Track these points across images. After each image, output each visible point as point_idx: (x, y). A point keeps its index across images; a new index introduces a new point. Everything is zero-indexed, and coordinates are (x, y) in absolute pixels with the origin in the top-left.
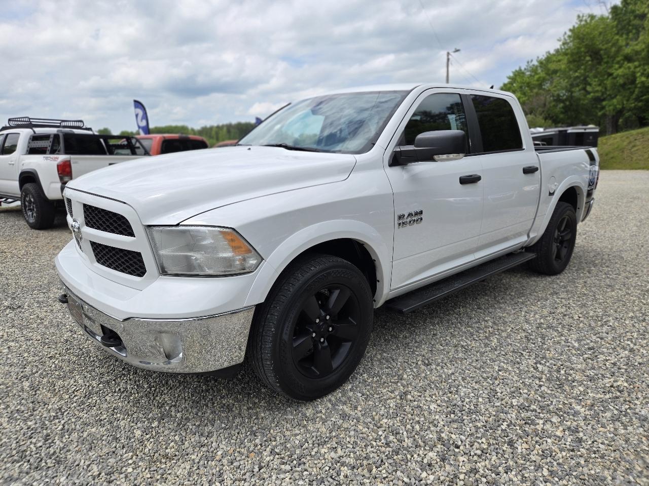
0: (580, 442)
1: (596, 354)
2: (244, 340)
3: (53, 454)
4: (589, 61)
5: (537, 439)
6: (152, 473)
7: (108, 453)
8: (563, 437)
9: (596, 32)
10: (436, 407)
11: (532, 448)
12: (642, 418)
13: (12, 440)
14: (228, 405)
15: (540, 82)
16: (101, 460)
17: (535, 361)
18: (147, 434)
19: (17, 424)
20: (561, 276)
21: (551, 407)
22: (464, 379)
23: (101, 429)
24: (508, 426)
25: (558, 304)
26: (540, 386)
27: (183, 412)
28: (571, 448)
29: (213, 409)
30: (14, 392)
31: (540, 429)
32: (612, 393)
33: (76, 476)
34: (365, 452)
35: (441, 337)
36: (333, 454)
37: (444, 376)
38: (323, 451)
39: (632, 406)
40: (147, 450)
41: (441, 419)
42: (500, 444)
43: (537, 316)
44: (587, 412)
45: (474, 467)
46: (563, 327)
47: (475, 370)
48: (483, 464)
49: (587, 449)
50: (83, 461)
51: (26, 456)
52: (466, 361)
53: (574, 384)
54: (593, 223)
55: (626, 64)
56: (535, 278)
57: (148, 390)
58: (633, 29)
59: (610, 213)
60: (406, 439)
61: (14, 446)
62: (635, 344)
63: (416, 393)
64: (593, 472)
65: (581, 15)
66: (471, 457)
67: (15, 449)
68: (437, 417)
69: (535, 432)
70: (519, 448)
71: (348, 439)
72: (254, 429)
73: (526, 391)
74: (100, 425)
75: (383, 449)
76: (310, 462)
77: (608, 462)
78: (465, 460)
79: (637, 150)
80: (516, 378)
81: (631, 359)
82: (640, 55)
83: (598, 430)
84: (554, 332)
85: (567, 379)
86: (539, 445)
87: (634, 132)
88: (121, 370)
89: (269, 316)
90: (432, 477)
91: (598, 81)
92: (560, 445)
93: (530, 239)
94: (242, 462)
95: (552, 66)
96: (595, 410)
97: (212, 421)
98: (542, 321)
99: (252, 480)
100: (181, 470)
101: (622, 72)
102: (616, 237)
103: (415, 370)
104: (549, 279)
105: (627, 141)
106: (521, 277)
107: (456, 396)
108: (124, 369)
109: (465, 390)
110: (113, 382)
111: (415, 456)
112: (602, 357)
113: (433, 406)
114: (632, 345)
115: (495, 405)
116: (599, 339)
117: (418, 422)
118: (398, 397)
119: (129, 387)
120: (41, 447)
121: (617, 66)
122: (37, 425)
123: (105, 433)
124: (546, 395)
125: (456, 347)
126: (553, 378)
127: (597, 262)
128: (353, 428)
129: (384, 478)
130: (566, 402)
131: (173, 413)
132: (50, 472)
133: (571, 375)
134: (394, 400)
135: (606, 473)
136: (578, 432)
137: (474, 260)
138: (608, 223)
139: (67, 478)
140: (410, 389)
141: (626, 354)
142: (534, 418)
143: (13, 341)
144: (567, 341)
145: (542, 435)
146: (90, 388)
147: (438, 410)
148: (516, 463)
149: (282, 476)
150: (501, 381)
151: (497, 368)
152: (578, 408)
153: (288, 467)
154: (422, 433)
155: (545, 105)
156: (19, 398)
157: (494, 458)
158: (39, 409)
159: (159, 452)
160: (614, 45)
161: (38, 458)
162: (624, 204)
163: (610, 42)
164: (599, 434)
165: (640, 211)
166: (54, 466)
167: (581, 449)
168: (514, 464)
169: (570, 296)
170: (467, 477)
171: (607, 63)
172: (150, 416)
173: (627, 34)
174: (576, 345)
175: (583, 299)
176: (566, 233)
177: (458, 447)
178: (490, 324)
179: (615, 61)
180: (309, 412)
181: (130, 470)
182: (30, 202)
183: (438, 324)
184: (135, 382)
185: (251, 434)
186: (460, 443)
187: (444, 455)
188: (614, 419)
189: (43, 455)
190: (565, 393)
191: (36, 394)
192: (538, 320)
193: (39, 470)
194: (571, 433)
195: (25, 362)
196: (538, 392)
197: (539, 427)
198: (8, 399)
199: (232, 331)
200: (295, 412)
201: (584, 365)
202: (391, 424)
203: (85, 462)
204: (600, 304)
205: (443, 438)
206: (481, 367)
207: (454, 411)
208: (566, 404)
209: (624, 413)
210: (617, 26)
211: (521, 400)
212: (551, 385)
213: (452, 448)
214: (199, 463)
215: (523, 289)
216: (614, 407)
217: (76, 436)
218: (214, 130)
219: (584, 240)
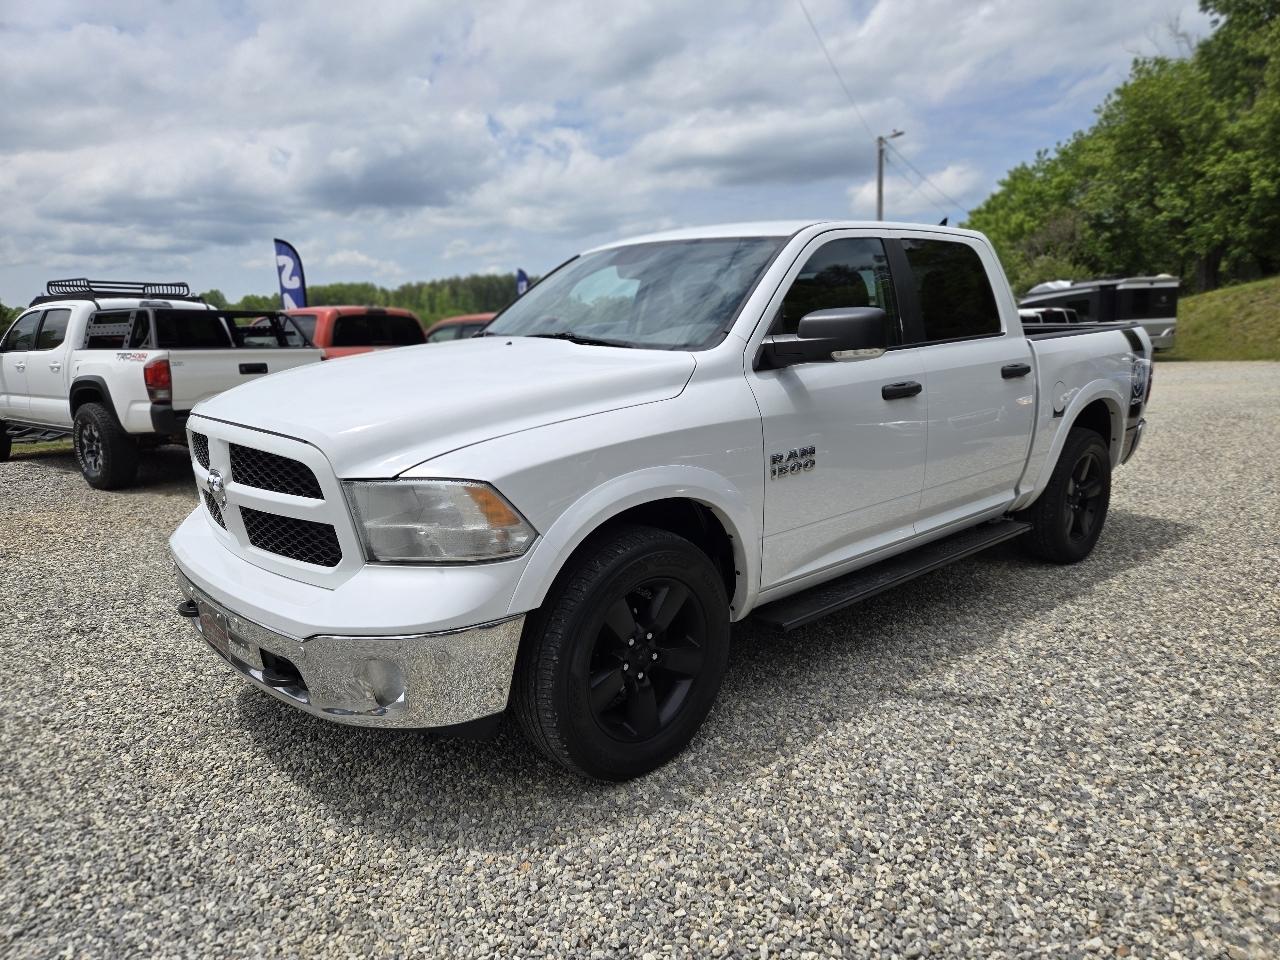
0: (1086, 842)
1: (1131, 700)
2: (506, 677)
3: (189, 868)
4: (1158, 149)
5: (1012, 836)
6: (358, 894)
7: (282, 865)
8: (1057, 834)
9: (1170, 93)
10: (842, 788)
11: (1001, 851)
12: (1198, 803)
13: (117, 846)
14: (481, 789)
15: (1062, 191)
16: (272, 875)
17: (1019, 712)
18: (344, 835)
19: (120, 822)
20: (1083, 566)
21: (1041, 788)
22: (891, 743)
23: (266, 829)
24: (964, 816)
25: (1073, 614)
26: (1025, 753)
27: (404, 800)
28: (1070, 851)
29: (454, 796)
30: (108, 771)
31: (1018, 822)
32: (1152, 764)
33: (231, 901)
34: (717, 860)
35: (855, 673)
36: (662, 863)
37: (857, 739)
38: (645, 859)
39: (1184, 785)
40: (346, 860)
41: (849, 808)
42: (947, 845)
43: (1031, 636)
44: (1104, 795)
45: (900, 881)
46: (1077, 654)
47: (912, 727)
48: (917, 875)
49: (1096, 853)
50: (240, 878)
51: (143, 871)
52: (897, 713)
53: (1085, 749)
54: (1155, 465)
55: (1231, 155)
56: (1035, 570)
57: (340, 766)
58: (1243, 86)
59: (1189, 447)
60: (787, 840)
61: (120, 855)
62: (1203, 684)
63: (806, 766)
64: (1102, 888)
65: (1141, 60)
66: (896, 866)
67: (123, 861)
68: (842, 805)
69: (1009, 825)
70: (980, 850)
71: (688, 840)
72: (528, 825)
73: (999, 762)
74: (264, 822)
75: (748, 854)
76: (623, 875)
77: (1131, 874)
78: (887, 870)
79: (1255, 322)
80: (984, 740)
81: (1192, 707)
82: (1257, 136)
83: (1119, 824)
84: (1059, 664)
85: (1073, 742)
86: (1015, 847)
87: (1249, 286)
88: (289, 733)
89: (547, 635)
90: (828, 897)
91: (1176, 188)
92: (1051, 846)
93: (1020, 497)
94: (509, 877)
95: (1087, 159)
96: (1118, 791)
97: (456, 816)
98: (1040, 644)
99: (528, 903)
100: (407, 889)
101: (1223, 170)
102: (1194, 491)
103: (806, 729)
104: (1061, 571)
105: (1236, 305)
106: (1009, 567)
107: (877, 771)
108: (293, 732)
109: (892, 760)
110: (278, 754)
111: (803, 865)
112: (1140, 706)
113: (835, 788)
114: (1198, 685)
115: (945, 784)
116: (1139, 675)
117: (810, 813)
118: (776, 773)
119: (306, 761)
120: (166, 856)
121: (1213, 158)
122: (156, 824)
123: (274, 833)
124: (1034, 768)
125: (880, 689)
126: (1049, 741)
127: (1152, 538)
128: (697, 822)
129: (749, 899)
130: (1068, 778)
131: (387, 804)
132: (187, 895)
133: (1081, 735)
134: (769, 778)
135: (1125, 889)
136: (1085, 827)
137: (913, 537)
138: (1182, 467)
139: (217, 903)
140: (797, 760)
141: (1184, 700)
142: (1009, 804)
143: (92, 687)
144: (1080, 678)
145: (1019, 832)
146: (240, 763)
147: (844, 794)
148: (973, 874)
149: (578, 897)
150: (958, 746)
151: (951, 724)
152: (1088, 788)
153: (587, 884)
154: (815, 830)
155: (1073, 236)
156: (118, 781)
157: (936, 866)
158: (156, 799)
159: (368, 863)
160: (1206, 117)
161: (165, 874)
162: (1219, 430)
163: (1197, 113)
164: (1120, 830)
165: (1246, 443)
166: (193, 886)
167: (1087, 854)
168: (970, 876)
169: (1095, 600)
170: (887, 896)
171: (1193, 152)
172: (346, 808)
173: (1232, 96)
174: (1097, 684)
175: (1119, 606)
176: (1092, 483)
177: (876, 851)
178: (946, 650)
179: (1209, 149)
180: (622, 798)
181: (321, 890)
182: (91, 438)
183: (851, 651)
184: (316, 753)
185: (521, 834)
186: (879, 845)
187: (851, 863)
188: (1148, 807)
189: (172, 868)
190: (1068, 764)
191: (145, 775)
192: (1033, 644)
193: (169, 892)
194: (1072, 828)
195: (118, 723)
196: (1021, 764)
197: (1017, 819)
198: (98, 783)
199: (485, 659)
200: (596, 800)
201: (1106, 719)
202: (762, 816)
203: (243, 880)
204: (1149, 614)
205: (850, 837)
206: (925, 723)
207: (872, 795)
208: (1068, 782)
209: (1167, 796)
210: (1211, 81)
211: (990, 776)
212: (1044, 752)
213: (865, 852)
214: (436, 878)
215: (1010, 589)
216: (1151, 787)
217: (225, 840)
218: (426, 291)
219: (1133, 499)
